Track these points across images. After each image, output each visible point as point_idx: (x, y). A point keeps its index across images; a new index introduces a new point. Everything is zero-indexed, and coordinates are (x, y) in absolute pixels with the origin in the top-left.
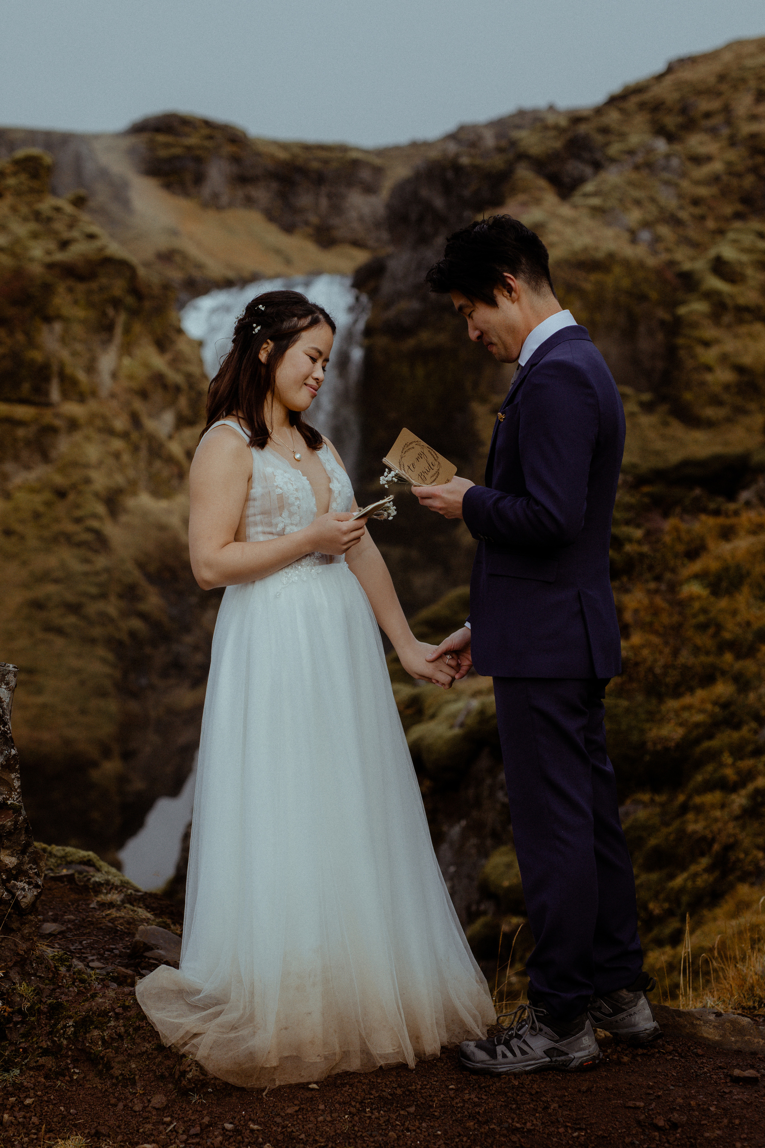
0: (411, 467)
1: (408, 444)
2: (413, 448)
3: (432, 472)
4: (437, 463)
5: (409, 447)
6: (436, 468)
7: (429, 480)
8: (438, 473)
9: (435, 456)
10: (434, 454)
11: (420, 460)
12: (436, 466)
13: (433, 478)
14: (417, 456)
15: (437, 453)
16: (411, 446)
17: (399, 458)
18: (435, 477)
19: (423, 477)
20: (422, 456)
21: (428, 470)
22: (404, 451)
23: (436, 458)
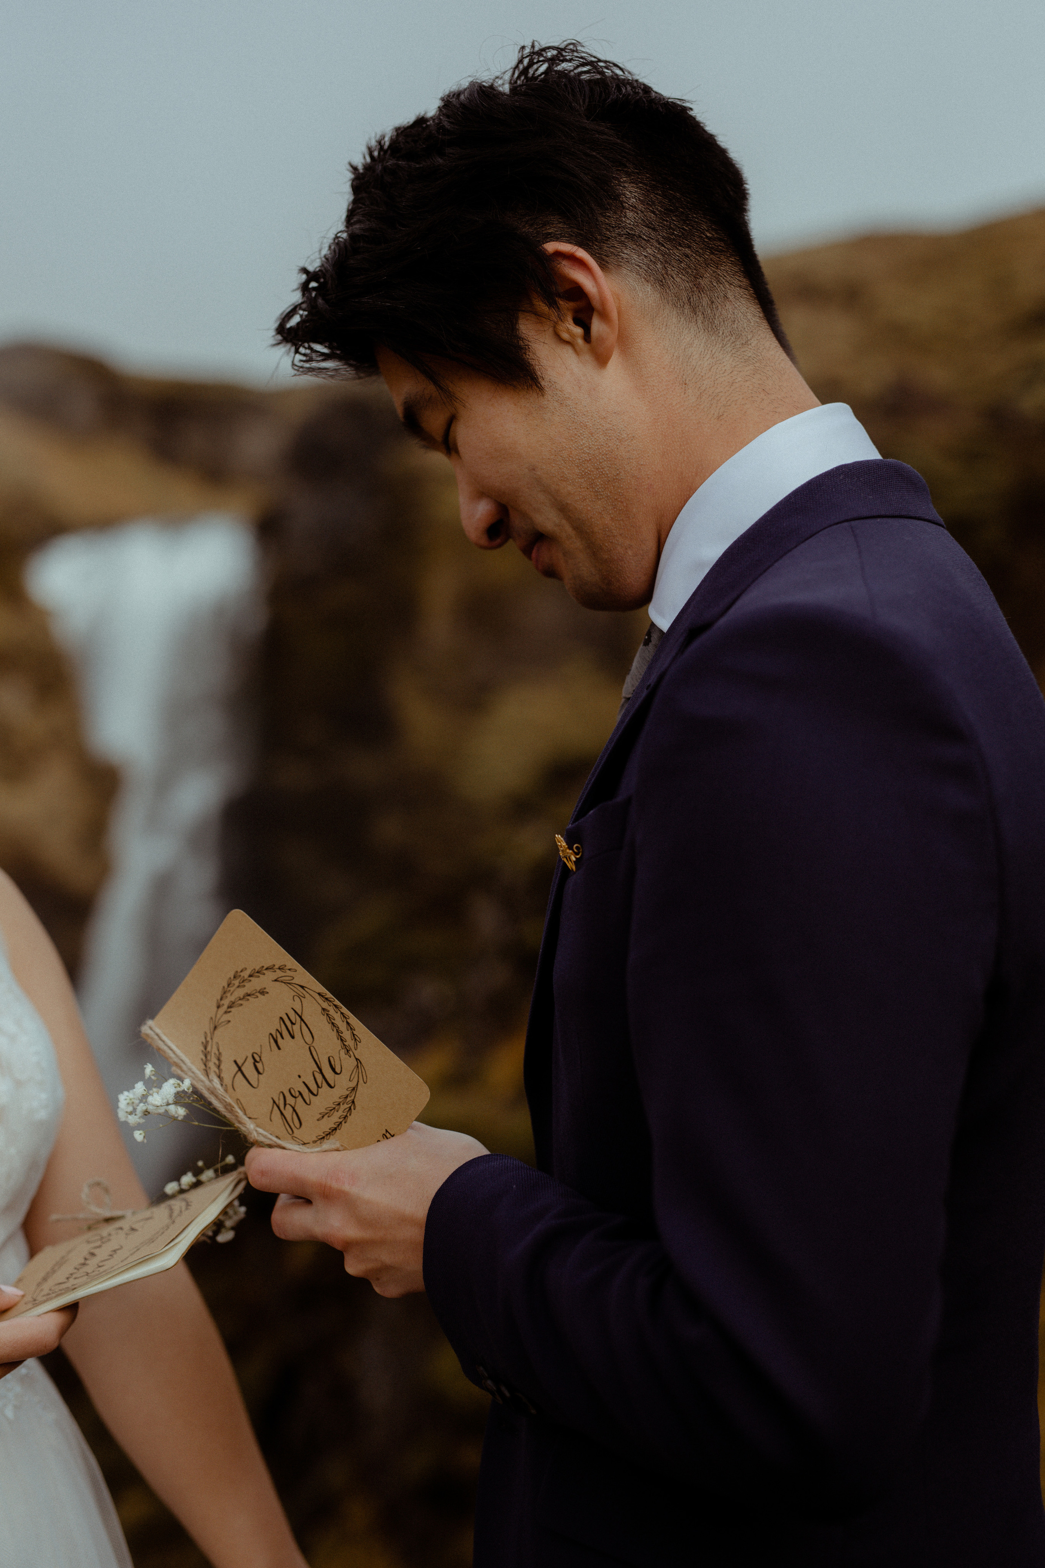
0: (248, 1069)
1: (246, 974)
2: (263, 992)
3: (326, 1098)
4: (349, 1063)
5: (249, 987)
6: (343, 1083)
7: (312, 1127)
8: (349, 1103)
9: (347, 1035)
10: (343, 1027)
11: (286, 1042)
12: (345, 1076)
13: (328, 1123)
14: (276, 1024)
15: (354, 1020)
16: (256, 984)
17: (207, 1027)
18: (336, 1117)
19: (288, 1112)
20: (296, 1028)
21: (314, 1088)
22: (226, 1002)
23: (350, 1043)
